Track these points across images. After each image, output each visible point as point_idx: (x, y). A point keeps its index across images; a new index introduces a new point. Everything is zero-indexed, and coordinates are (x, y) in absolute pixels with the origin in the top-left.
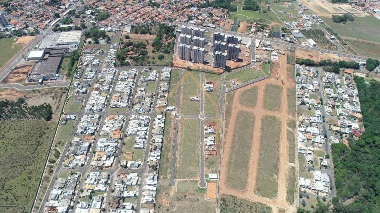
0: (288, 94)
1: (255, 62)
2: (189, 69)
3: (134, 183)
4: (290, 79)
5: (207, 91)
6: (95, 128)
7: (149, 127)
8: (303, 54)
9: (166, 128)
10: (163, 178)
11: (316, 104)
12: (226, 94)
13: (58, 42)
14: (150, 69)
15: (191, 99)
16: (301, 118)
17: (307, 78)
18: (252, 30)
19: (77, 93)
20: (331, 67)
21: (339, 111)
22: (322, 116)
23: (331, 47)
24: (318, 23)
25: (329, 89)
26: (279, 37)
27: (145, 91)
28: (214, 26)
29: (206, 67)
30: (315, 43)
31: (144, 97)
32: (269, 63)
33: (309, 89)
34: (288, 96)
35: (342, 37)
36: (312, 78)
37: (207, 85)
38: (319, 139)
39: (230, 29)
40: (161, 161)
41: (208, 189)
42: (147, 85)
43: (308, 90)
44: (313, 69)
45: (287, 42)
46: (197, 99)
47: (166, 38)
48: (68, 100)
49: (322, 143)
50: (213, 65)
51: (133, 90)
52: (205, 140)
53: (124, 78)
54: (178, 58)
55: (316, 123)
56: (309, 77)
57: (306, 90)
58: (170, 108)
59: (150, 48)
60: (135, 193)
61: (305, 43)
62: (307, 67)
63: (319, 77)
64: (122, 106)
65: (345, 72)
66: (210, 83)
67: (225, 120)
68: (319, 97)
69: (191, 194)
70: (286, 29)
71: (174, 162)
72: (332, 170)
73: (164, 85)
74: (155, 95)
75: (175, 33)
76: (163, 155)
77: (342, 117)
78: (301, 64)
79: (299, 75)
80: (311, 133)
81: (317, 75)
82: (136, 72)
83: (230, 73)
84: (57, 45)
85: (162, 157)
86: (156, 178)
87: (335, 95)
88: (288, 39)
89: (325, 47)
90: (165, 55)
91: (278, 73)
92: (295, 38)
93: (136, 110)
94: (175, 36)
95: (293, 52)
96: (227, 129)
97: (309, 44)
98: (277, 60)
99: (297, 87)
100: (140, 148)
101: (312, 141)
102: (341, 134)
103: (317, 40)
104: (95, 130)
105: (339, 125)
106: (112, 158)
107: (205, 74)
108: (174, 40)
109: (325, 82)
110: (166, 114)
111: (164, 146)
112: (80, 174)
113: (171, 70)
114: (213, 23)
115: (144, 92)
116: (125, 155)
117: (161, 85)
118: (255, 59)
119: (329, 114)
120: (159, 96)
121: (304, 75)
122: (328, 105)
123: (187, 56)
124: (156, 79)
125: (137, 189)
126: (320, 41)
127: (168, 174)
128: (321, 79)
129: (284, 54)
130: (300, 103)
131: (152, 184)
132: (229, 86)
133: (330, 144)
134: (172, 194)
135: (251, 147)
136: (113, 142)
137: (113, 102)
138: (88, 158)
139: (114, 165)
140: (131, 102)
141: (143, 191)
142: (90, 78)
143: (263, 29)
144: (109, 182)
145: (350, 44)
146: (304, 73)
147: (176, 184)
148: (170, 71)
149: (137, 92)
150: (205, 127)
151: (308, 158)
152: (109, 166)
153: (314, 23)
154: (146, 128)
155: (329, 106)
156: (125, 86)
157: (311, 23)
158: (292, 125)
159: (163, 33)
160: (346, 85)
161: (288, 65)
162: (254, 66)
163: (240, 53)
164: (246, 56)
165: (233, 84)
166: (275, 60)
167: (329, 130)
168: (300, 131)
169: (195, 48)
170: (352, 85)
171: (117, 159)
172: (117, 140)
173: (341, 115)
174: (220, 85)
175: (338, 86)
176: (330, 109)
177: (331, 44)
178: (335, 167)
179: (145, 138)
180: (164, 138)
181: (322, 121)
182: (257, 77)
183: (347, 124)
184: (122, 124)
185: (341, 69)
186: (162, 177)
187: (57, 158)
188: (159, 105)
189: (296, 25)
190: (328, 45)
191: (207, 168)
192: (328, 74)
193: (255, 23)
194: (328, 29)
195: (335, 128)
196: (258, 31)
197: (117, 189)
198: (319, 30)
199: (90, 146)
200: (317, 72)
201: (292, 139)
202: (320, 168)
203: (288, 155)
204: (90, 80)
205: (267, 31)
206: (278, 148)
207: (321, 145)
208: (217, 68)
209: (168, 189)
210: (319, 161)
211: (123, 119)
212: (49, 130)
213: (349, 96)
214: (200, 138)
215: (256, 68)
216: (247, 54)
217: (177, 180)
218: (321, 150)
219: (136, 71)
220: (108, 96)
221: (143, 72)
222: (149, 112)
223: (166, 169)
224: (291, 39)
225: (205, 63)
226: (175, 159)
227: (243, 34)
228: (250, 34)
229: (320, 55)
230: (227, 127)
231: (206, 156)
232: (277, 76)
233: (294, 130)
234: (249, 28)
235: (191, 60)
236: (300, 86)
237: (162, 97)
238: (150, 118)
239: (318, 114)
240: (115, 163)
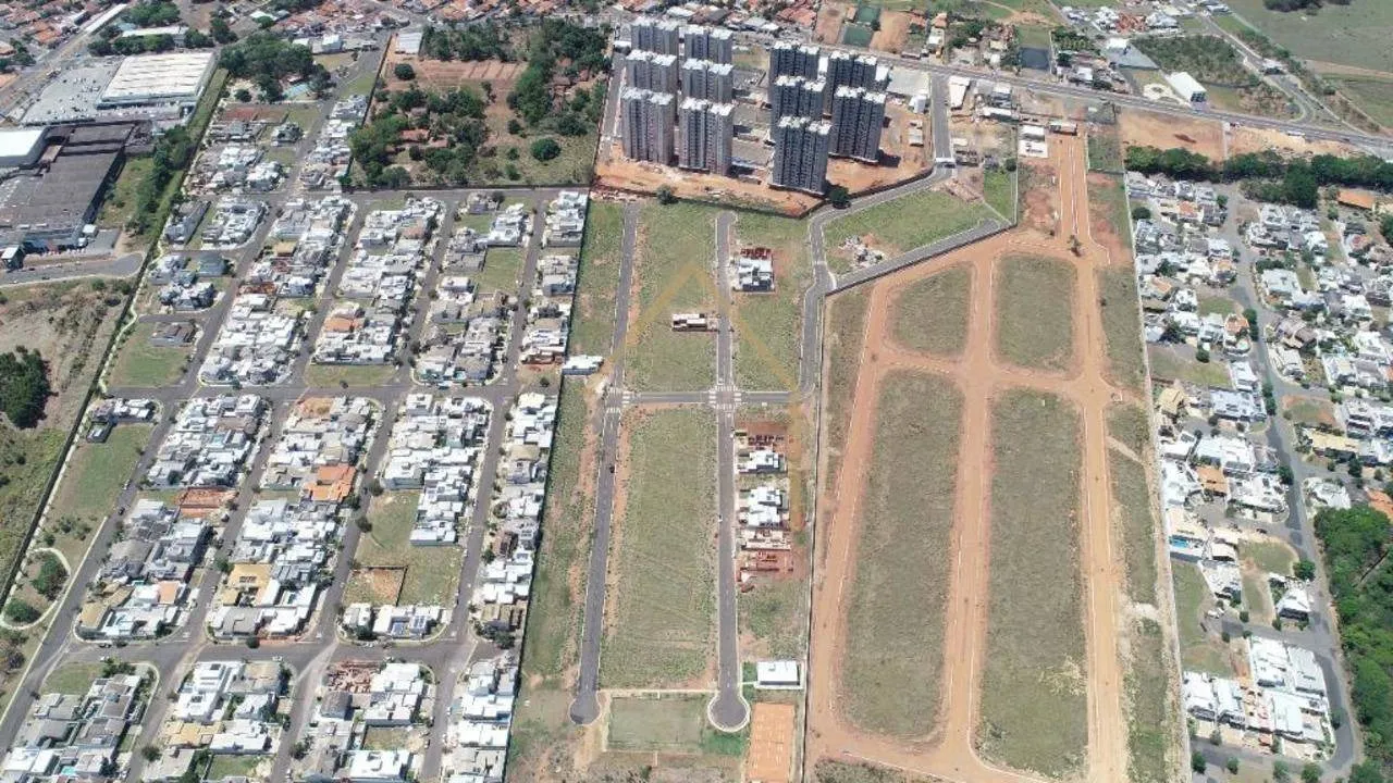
0: (1101, 294)
1: (949, 166)
2: (668, 198)
3: (403, 714)
4: (1105, 235)
5: (747, 288)
6: (239, 454)
7: (482, 449)
8: (1152, 132)
9: (560, 450)
10: (544, 685)
11: (1233, 339)
12: (830, 301)
13: (110, 93)
14: (499, 199)
15: (676, 323)
16: (1169, 397)
17: (1180, 229)
18: (934, 40)
19: (169, 302)
20: (1280, 183)
21: (1335, 365)
22: (1260, 388)
23: (1268, 104)
24: (1205, 14)
25: (1278, 273)
26: (1045, 68)
27: (470, 289)
28: (773, 26)
29: (739, 188)
30: (1200, 89)
31: (464, 315)
32: (1011, 167)
33: (1194, 272)
34: (1103, 303)
35: (1310, 65)
36: (1202, 229)
37: (744, 261)
38: (1258, 491)
39: (842, 38)
40: (534, 602)
41: (755, 735)
42: (482, 264)
43: (1189, 280)
44: (1200, 190)
45: (1082, 87)
46: (702, 321)
47: (572, 74)
48: (128, 333)
49: (1272, 511)
50: (769, 179)
51: (417, 287)
52: (738, 503)
53: (380, 237)
54: (616, 152)
55: (1234, 419)
56: (1187, 226)
57: (1182, 277)
58: (581, 362)
59: (499, 115)
60: (404, 760)
61: (1160, 91)
62: (1177, 186)
63: (1231, 225)
64: (364, 356)
65: (1341, 203)
66: (758, 253)
67: (830, 410)
68: (1241, 309)
69: (673, 761)
70: (1073, 36)
71: (596, 612)
72: (1331, 638)
73: (555, 267)
74: (515, 308)
75: (608, 54)
76: (545, 577)
77: (1348, 391)
78: (1149, 170)
79: (1143, 214)
80: (1218, 464)
81: (1224, 217)
82: (438, 210)
83: (843, 213)
84: (100, 108)
85: (541, 587)
86: (507, 684)
87: (1310, 299)
88: (1086, 74)
89: (1245, 101)
90: (562, 142)
91: (1051, 210)
92: (1114, 69)
93: (429, 371)
94: (607, 67)
95: (1110, 123)
96: (838, 453)
97: (1175, 92)
98: (1045, 155)
99: (1139, 267)
100: (438, 544)
101: (1229, 497)
102: (1355, 464)
103: (1206, 78)
104: (239, 464)
105: (1344, 427)
106: (307, 593)
107: (736, 217)
108: (605, 81)
109: (1260, 245)
110: (562, 390)
111: (548, 533)
112: (151, 673)
113: (589, 200)
114: (768, 17)
115: (469, 297)
116: (370, 578)
117: (541, 263)
118: (953, 152)
119: (1290, 380)
120: (534, 310)
121: (1165, 214)
122: (1284, 339)
123: (660, 146)
124: (520, 239)
125: (417, 740)
126: (1219, 81)
127: (565, 667)
128: (1241, 232)
129: (1074, 134)
130: (1159, 331)
131: (487, 714)
132: (841, 266)
133: (1311, 514)
134: (581, 760)
135: (953, 536)
136: (315, 515)
137: (328, 341)
138: (194, 594)
139: (313, 624)
140: (407, 338)
141: (446, 751)
142: (233, 240)
143: (980, 38)
144: (285, 707)
145: (1347, 91)
146: (1166, 210)
147: (605, 712)
148: (584, 204)
149: (434, 296)
150: (739, 445)
151: (1218, 579)
152: (289, 632)
153: (1187, 12)
154: (470, 451)
155: (1288, 347)
156: (386, 269)
157: (1175, 12)
158: (1132, 428)
159: (558, 54)
160: (1351, 255)
161: (1096, 179)
162: (948, 183)
163: (883, 130)
164: (912, 141)
165: (862, 259)
166: (1034, 155)
167: (1297, 450)
168: (1169, 456)
169: (690, 104)
170: (1378, 256)
171: (328, 595)
172: (332, 509)
173: (1343, 381)
174: (805, 263)
175: (1319, 260)
176: (1293, 358)
177: (1269, 91)
178: (1345, 620)
179: (463, 498)
180: (552, 499)
181: (1264, 411)
182: (963, 227)
183: (1379, 424)
184: (360, 437)
185: (1321, 191)
186: (536, 679)
187: (52, 598)
188: (531, 352)
189: (1117, 21)
190: (1255, 95)
191: (748, 635)
192: (1265, 211)
193: (943, 15)
194: (1247, 36)
195: (1321, 441)
196: (959, 46)
197: (321, 743)
198: (1210, 38)
199: (207, 536)
200: (1222, 202)
201: (1134, 492)
202: (1277, 626)
203: (1123, 567)
204: (233, 246)
205: (994, 45)
206: (1073, 534)
207: (1268, 518)
208: (789, 190)
209: (564, 737)
210: (1269, 595)
211: (365, 412)
212: (26, 470)
213: (1372, 300)
214: (717, 497)
215: (956, 191)
216: (915, 136)
217: (608, 693)
218: (1274, 540)
219: (435, 207)
220: (308, 314)
221: (464, 211)
222: (488, 382)
223: (559, 642)
224: (1097, 72)
225: (733, 172)
226: (599, 589)
227: (897, 57)
228: (926, 55)
229: (1228, 133)
230: (837, 441)
231: (745, 577)
232: (1050, 223)
233: (1139, 450)
234: (919, 32)
235: (673, 161)
236: (1155, 261)
237: (544, 314)
238: (488, 406)
239: (1242, 381)
240: (316, 615)
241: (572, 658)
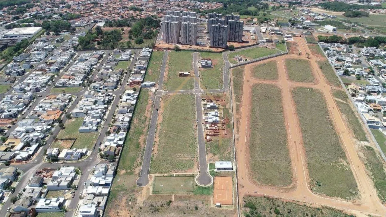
0: (319, 66)
1: (264, 42)
2: (177, 49)
3: (64, 184)
4: (316, 55)
6: (20, 109)
7: (110, 105)
9: (138, 105)
10: (127, 173)
11: (367, 74)
12: (232, 69)
13: (7, 34)
14: (124, 51)
15: (180, 74)
16: (351, 87)
18: (254, 22)
19: (8, 74)
22: (381, 85)
23: (355, 31)
24: (330, 18)
25: (375, 60)
26: (288, 26)
27: (111, 68)
29: (200, 48)
30: (334, 28)
31: (109, 74)
32: (283, 43)
33: (348, 61)
34: (321, 68)
35: (364, 25)
36: (347, 53)
40: (125, 147)
42: (116, 64)
44: (343, 45)
45: (300, 29)
46: (189, 73)
50: (209, 45)
51: (94, 69)
52: (204, 117)
53: (84, 58)
54: (161, 42)
55: (376, 92)
56: (341, 52)
57: (344, 62)
58: (148, 83)
60: (61, 200)
61: (322, 29)
62: (335, 44)
63: (355, 52)
64: (73, 84)
67: (235, 93)
69: (180, 198)
70: (294, 21)
71: (150, 149)
73: (140, 63)
74: (126, 73)
76: (130, 140)
79: (326, 49)
80: (375, 102)
81: (352, 50)
84: (3, 37)
85: (128, 143)
86: (110, 172)
88: (300, 27)
89: (348, 31)
90: (145, 40)
91: (298, 50)
92: (308, 26)
93: (94, 87)
95: (310, 35)
96: (239, 103)
97: (327, 30)
98: (293, 41)
99: (330, 60)
100: (90, 131)
101: (383, 111)
104: (19, 112)
106: (34, 147)
107: (199, 53)
108: (159, 29)
110: (140, 90)
111: (132, 127)
115: (111, 70)
116: (61, 142)
117: (136, 63)
118: (264, 40)
120: (133, 72)
124: (129, 59)
125: (69, 195)
126: (339, 28)
127: (136, 167)
130: (342, 73)
131: (101, 183)
132: (234, 62)
134: (140, 200)
135: (286, 124)
136: (44, 124)
137: (61, 81)
139: (35, 156)
141: (81, 198)
142: (36, 61)
143: (268, 22)
144: (15, 185)
146: (333, 49)
147: (151, 182)
148: (151, 51)
149: (99, 70)
150: (204, 102)
152: (23, 159)
154: (106, 106)
156: (84, 65)
157: (322, 17)
158: (341, 95)
161: (310, 44)
164: (252, 38)
165: (240, 60)
166: (290, 40)
168: (357, 101)
169: (184, 23)
171: (43, 148)
172: (51, 122)
174: (222, 62)
177: (354, 29)
179: (102, 118)
180: (134, 118)
182: (271, 54)
184: (67, 104)
186: (123, 171)
189: (305, 19)
190: (351, 30)
191: (211, 155)
193: (256, 18)
194: (344, 21)
196: (262, 23)
197: (26, 194)
198: (334, 21)
200: (350, 47)
201: (348, 111)
203: (352, 131)
204: (35, 63)
205: (272, 22)
206: (330, 122)
208: (215, 48)
209: (133, 191)
211: (70, 97)
214: (196, 116)
215: (267, 47)
217: (153, 175)
219: (103, 53)
220: (55, 76)
221: (112, 54)
222: (115, 90)
223: (134, 159)
224: (303, 26)
225: (198, 45)
226: (151, 143)
231: (208, 137)
232: (298, 53)
233: (346, 101)
234: (250, 21)
235: (179, 42)
236: (335, 58)
237: (136, 73)
238: (114, 95)
239: (374, 83)
240: (37, 154)
241: (139, 164)
